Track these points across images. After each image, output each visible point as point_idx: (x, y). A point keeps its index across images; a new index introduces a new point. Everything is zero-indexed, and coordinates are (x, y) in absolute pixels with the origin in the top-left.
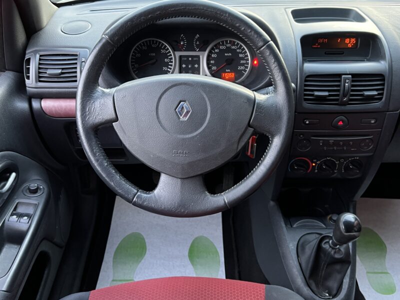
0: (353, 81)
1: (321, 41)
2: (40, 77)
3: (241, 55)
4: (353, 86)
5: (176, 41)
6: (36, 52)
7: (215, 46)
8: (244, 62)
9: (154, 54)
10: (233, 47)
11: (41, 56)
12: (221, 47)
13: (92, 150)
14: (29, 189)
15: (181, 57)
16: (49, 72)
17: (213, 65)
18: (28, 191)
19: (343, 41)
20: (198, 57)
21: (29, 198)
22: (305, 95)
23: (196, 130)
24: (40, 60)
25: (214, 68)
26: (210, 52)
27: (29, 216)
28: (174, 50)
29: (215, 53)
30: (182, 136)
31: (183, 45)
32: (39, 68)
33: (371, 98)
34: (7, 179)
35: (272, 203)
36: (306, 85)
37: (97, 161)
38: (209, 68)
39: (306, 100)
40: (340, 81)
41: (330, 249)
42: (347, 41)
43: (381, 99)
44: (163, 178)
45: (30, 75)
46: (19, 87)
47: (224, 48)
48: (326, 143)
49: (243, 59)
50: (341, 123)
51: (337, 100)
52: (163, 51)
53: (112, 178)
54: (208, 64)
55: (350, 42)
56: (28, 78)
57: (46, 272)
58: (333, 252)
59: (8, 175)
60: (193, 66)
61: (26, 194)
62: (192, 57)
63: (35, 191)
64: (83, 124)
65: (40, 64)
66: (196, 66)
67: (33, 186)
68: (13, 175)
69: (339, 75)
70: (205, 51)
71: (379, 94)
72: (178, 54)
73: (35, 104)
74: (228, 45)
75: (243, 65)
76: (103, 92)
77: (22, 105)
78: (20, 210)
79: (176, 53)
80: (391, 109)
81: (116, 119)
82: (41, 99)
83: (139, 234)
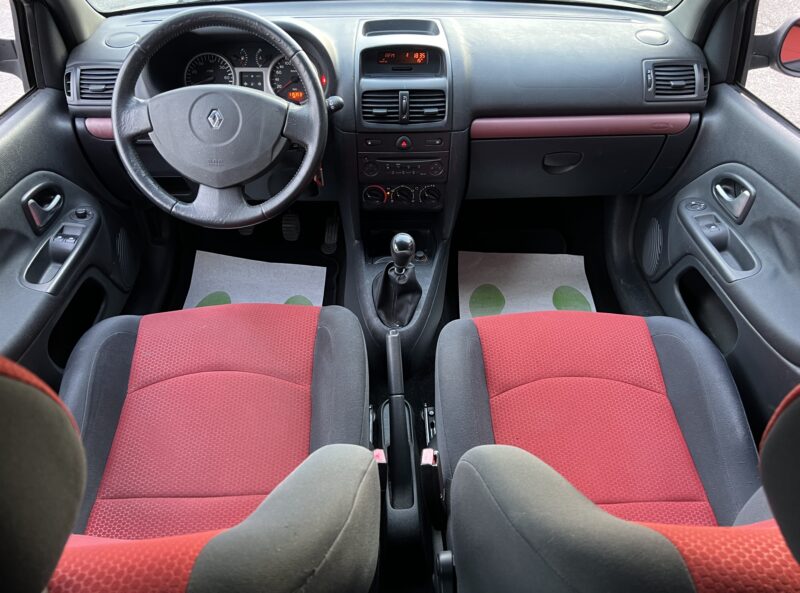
0: (411, 98)
1: (388, 55)
2: (82, 94)
4: (411, 103)
5: (235, 56)
6: (76, 66)
7: (280, 61)
9: (212, 71)
11: (82, 70)
13: (129, 160)
14: (76, 213)
15: (241, 74)
16: (92, 87)
17: (278, 83)
18: (75, 215)
19: (412, 55)
20: (261, 74)
21: (77, 222)
22: (365, 113)
23: (229, 138)
24: (81, 75)
25: (279, 86)
26: (274, 69)
27: (75, 237)
28: (234, 66)
29: (280, 69)
30: (214, 145)
31: (244, 61)
32: (81, 84)
33: (432, 117)
34: (50, 201)
35: (356, 241)
36: (364, 103)
37: (135, 170)
38: (273, 86)
39: (365, 118)
40: (397, 98)
41: (395, 276)
42: (416, 56)
43: (443, 117)
44: (202, 189)
45: (71, 91)
46: (60, 106)
48: (393, 167)
50: (404, 144)
51: (397, 118)
52: (222, 67)
53: (150, 188)
54: (272, 82)
55: (419, 57)
56: (69, 94)
57: (103, 306)
58: (398, 280)
59: (52, 196)
60: (256, 83)
61: (73, 218)
62: (255, 73)
63: (83, 216)
64: (120, 135)
65: (81, 79)
66: (260, 83)
67: (81, 211)
68: (58, 197)
69: (396, 91)
70: (268, 66)
71: (440, 112)
72: (238, 70)
73: (79, 124)
76: (138, 103)
77: (64, 124)
78: (66, 232)
79: (236, 69)
80: (455, 127)
81: (151, 130)
82: (86, 118)
83: (224, 293)
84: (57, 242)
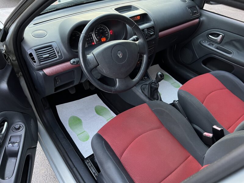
0: (147, 31)
2: (40, 60)
3: (105, 30)
7: (96, 28)
8: (107, 32)
9: (74, 38)
10: (102, 28)
12: (98, 29)
14: (15, 128)
17: (98, 36)
18: (15, 129)
20: (92, 34)
29: (96, 31)
33: (152, 35)
40: (144, 32)
41: (154, 86)
45: (36, 60)
47: (99, 28)
49: (106, 31)
54: (96, 36)
55: (138, 17)
56: (35, 62)
58: (155, 87)
59: (3, 124)
61: (14, 131)
62: (89, 35)
63: (18, 129)
66: (91, 38)
68: (6, 123)
70: (93, 32)
71: (154, 33)
74: (100, 27)
75: (107, 34)
78: (12, 140)
80: (157, 37)
81: (98, 65)
82: (42, 70)
84: (9, 146)
